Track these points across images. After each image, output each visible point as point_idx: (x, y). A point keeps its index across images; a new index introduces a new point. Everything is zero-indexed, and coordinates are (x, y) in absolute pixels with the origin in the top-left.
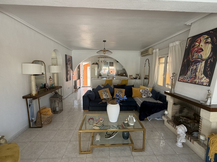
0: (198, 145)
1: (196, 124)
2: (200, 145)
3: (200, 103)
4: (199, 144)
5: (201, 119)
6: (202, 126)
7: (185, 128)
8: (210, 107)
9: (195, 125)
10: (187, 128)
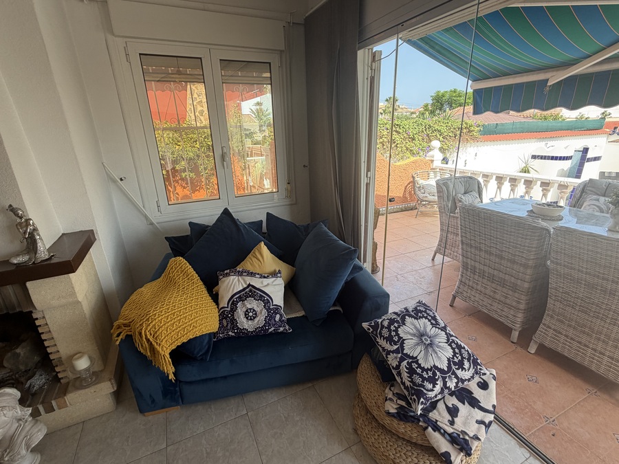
0: (82, 392)
1: (18, 351)
2: (88, 386)
3: (13, 268)
4: (82, 387)
5: (37, 319)
6: (55, 335)
7: (9, 394)
8: (52, 262)
9: (19, 355)
10: (12, 386)
